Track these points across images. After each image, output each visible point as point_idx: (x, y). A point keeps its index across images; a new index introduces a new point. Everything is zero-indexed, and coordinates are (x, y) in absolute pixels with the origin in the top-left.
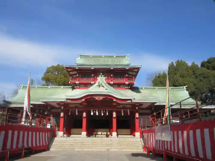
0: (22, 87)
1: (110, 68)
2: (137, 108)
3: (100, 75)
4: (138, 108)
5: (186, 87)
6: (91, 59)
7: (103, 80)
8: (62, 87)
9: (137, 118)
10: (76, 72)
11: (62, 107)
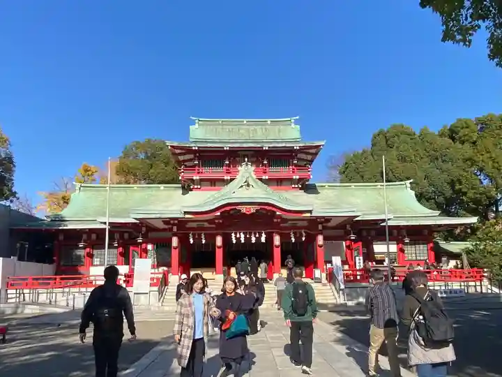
0: (77, 188)
1: (262, 147)
2: (320, 227)
3: (245, 161)
4: (323, 227)
5: (411, 183)
6: (221, 127)
7: (250, 173)
8: (162, 186)
9: (321, 246)
10: (191, 156)
11: (175, 229)
